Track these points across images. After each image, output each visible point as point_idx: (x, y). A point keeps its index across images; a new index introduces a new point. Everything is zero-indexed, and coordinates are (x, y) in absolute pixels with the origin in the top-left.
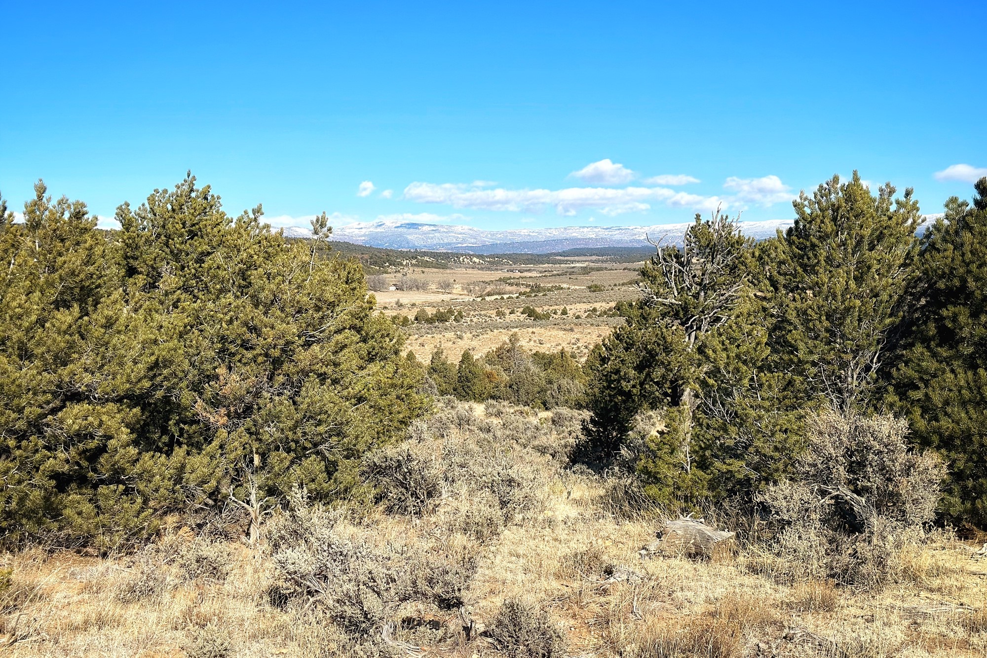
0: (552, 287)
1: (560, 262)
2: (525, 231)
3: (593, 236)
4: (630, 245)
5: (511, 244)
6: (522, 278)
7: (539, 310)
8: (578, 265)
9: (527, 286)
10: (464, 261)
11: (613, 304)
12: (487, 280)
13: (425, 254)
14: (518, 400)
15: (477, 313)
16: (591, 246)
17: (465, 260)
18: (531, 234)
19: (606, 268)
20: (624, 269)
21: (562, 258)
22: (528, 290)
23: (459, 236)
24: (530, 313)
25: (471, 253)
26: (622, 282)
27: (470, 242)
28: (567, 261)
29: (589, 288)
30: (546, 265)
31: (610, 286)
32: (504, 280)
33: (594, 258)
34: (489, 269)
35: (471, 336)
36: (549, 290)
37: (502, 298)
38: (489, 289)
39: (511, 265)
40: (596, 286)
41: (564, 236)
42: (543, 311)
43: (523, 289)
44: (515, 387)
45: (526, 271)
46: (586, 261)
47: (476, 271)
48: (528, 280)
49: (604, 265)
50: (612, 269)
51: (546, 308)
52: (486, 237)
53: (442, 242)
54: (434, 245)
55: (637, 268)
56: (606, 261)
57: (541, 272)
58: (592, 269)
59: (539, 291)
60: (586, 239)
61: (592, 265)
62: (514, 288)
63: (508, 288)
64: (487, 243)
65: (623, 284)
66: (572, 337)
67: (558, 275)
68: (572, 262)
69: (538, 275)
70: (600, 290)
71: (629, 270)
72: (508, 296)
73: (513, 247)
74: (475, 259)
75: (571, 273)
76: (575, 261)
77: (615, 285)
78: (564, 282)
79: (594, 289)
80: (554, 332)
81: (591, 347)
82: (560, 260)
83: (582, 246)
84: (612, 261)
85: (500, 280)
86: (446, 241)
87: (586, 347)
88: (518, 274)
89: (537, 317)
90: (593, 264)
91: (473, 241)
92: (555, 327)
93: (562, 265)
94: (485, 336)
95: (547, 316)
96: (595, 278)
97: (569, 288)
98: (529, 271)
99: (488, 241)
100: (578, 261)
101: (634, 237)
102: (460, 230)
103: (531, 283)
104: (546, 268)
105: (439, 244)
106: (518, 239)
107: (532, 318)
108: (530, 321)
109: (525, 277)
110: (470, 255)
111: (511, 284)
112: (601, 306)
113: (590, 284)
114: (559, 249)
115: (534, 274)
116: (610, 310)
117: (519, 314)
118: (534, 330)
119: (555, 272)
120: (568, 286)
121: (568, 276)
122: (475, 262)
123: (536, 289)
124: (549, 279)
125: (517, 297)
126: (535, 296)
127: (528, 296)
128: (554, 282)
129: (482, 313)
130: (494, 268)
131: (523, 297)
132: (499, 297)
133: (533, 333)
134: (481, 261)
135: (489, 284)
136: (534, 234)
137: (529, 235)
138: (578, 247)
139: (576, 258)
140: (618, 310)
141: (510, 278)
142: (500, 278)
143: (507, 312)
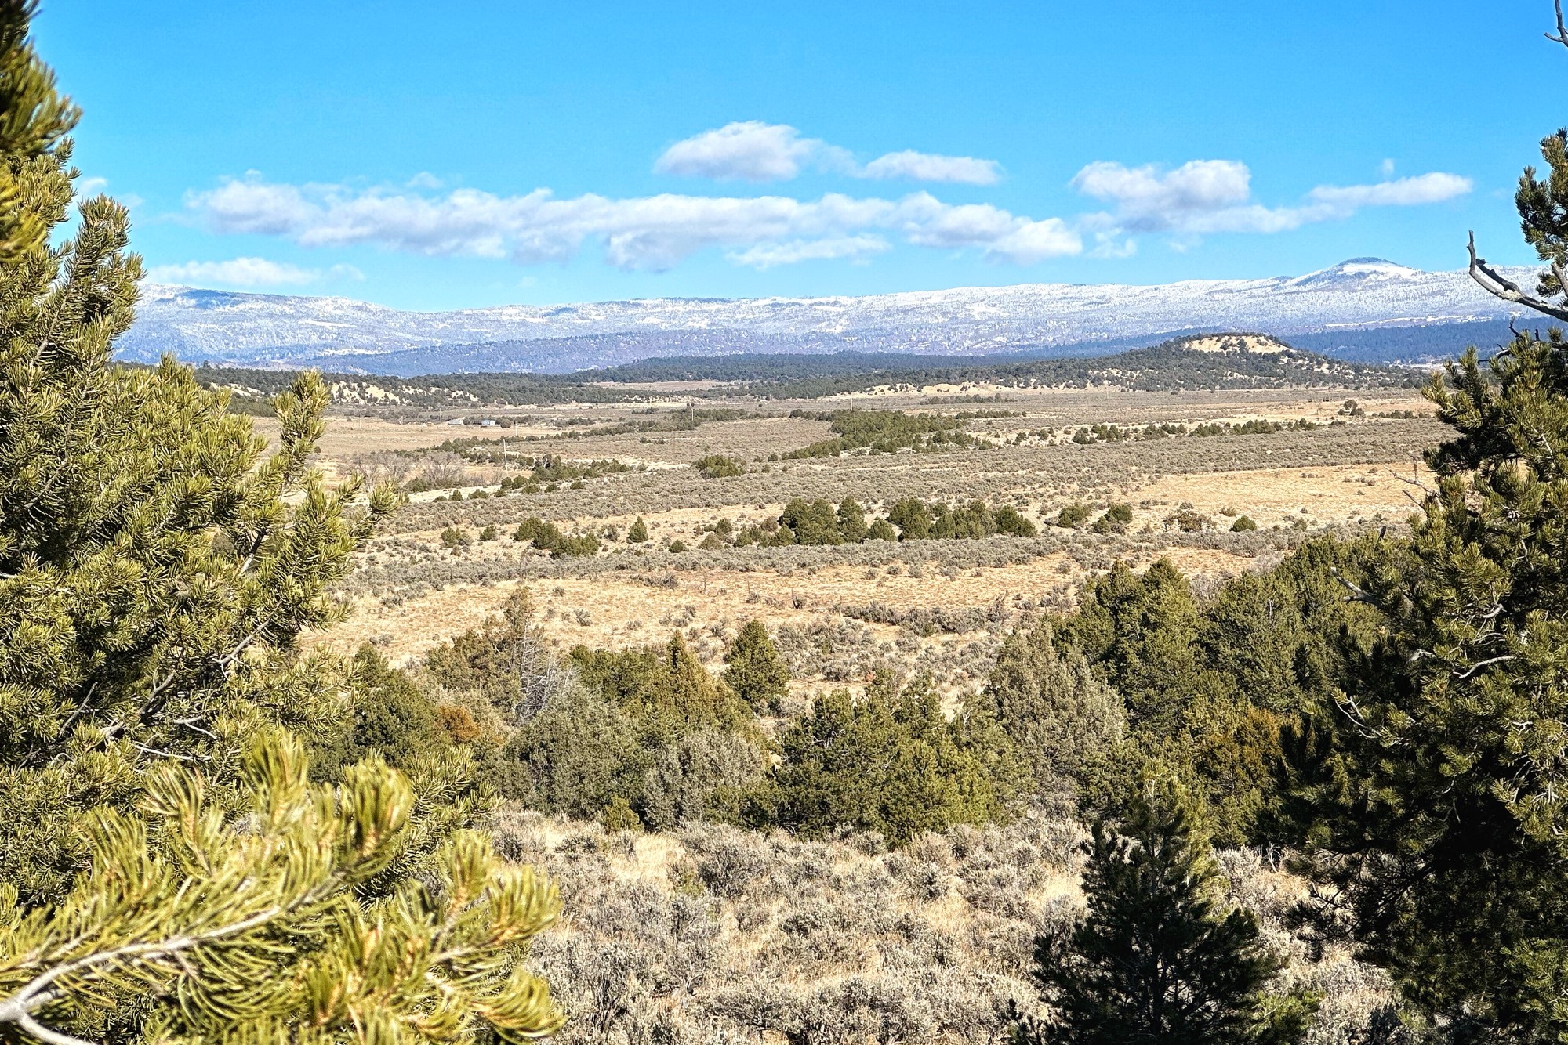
0: (594, 464)
1: (613, 397)
2: (511, 311)
3: (703, 325)
4: (805, 349)
5: (473, 347)
6: (509, 441)
7: (564, 529)
8: (662, 404)
9: (524, 463)
10: (341, 396)
11: (776, 510)
12: (410, 447)
13: (231, 376)
14: (550, 799)
15: (386, 538)
16: (697, 353)
17: (346, 392)
18: (529, 319)
19: (742, 414)
20: (794, 415)
21: (618, 386)
22: (527, 474)
23: (327, 325)
24: (540, 537)
25: (361, 372)
26: (789, 449)
27: (359, 345)
28: (631, 393)
29: (701, 465)
30: (574, 405)
31: (758, 460)
32: (457, 448)
33: (706, 384)
34: (412, 417)
35: (375, 602)
36: (587, 474)
37: (456, 497)
38: (415, 472)
39: (474, 405)
40: (719, 461)
41: (621, 325)
42: (575, 530)
43: (512, 472)
44: (539, 757)
45: (520, 421)
46: (683, 394)
47: (375, 424)
48: (523, 445)
49: (735, 405)
50: (757, 416)
51: (584, 522)
52: (404, 328)
53: (278, 342)
54: (259, 352)
55: (828, 412)
56: (739, 394)
57: (559, 425)
58: (704, 415)
59: (559, 477)
60: (683, 332)
61: (702, 404)
62: (487, 469)
63: (470, 470)
64: (407, 346)
65: (794, 456)
66: (670, 602)
67: (609, 431)
68: (646, 396)
69: (553, 433)
70: (732, 472)
71: (808, 416)
72: (472, 490)
73: (479, 356)
74: (373, 391)
75: (644, 428)
76: (655, 394)
77: (773, 458)
78: (624, 452)
79: (713, 468)
80: (621, 590)
81: (733, 632)
82: (613, 392)
83: (672, 353)
84: (757, 392)
85: (446, 446)
86: (289, 341)
87: (716, 633)
88: (495, 432)
89: (564, 549)
90: (705, 402)
91: (366, 339)
92: (622, 574)
93: (619, 405)
94: (418, 603)
95: (589, 545)
96: (714, 438)
97: (642, 469)
98: (526, 421)
99: (409, 340)
100: (664, 395)
101: (815, 328)
102: (329, 309)
103: (534, 456)
104: (570, 412)
105: (271, 350)
106: (490, 334)
107: (547, 552)
108: (543, 559)
109: (517, 440)
110: (359, 380)
111: (478, 459)
112: (742, 515)
113: (700, 455)
114: (606, 360)
115: (540, 430)
116: (768, 525)
117: (507, 540)
118: (560, 583)
119: (598, 425)
120: (638, 463)
121: (640, 436)
122: (372, 400)
123: (549, 471)
124: (583, 443)
125: (499, 495)
126: (549, 490)
127: (529, 491)
128: (599, 451)
129: (403, 537)
130: (427, 414)
131: (514, 494)
132: (447, 494)
133: (559, 592)
134: (391, 396)
135: (416, 459)
136: (536, 320)
137: (523, 323)
138: (662, 354)
139: (657, 386)
140: (792, 525)
141: (474, 442)
142: (447, 443)
143: (475, 533)
